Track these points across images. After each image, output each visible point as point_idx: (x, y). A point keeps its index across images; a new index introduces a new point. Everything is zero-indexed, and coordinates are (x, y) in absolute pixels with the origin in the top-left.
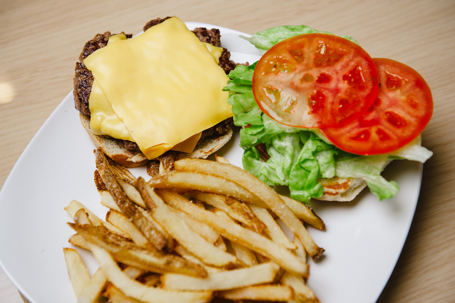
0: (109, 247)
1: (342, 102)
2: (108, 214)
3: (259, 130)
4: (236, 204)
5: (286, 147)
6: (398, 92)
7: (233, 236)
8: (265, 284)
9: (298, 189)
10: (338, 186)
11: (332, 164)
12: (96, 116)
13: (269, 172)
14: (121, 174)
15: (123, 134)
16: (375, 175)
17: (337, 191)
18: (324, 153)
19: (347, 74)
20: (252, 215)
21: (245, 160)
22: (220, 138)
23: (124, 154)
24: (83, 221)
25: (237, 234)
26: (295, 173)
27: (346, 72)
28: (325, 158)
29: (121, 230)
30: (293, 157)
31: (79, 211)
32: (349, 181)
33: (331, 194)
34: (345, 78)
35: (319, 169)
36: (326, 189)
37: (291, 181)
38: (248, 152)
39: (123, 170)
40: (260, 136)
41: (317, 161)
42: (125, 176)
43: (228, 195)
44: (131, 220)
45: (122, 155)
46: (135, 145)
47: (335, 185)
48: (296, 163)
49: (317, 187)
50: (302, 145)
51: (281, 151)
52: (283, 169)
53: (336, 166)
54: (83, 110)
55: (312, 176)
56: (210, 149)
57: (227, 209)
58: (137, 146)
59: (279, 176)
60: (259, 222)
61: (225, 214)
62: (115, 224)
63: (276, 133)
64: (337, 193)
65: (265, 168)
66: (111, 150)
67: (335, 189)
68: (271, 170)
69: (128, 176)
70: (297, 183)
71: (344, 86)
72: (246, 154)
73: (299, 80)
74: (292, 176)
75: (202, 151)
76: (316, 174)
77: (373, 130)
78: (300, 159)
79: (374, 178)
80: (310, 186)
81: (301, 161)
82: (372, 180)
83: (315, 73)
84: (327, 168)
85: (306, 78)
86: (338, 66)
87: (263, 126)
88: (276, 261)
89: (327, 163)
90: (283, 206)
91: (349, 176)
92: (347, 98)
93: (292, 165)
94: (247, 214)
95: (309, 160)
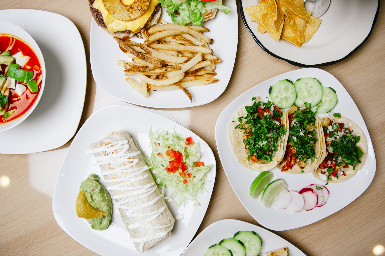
0: (143, 73)
2: (133, 60)
3: (173, 6)
4: (177, 37)
5: (185, 8)
7: (182, 50)
8: (200, 62)
9: (195, 22)
10: (209, 14)
11: (203, 7)
12: (109, 26)
13: (183, 20)
14: (129, 43)
15: (124, 29)
16: (220, 5)
17: (209, 16)
18: (199, 4)
20: (184, 39)
21: (173, 20)
22: (158, 13)
23: (126, 35)
24: (129, 68)
25: (183, 49)
26: (192, 16)
28: (200, 6)
29: (141, 64)
30: (189, 10)
31: (124, 64)
32: (211, 11)
33: (207, 18)
35: (200, 11)
36: (205, 17)
37: (192, 20)
38: (172, 16)
39: (129, 41)
40: (174, 8)
41: (198, 8)
42: (131, 43)
43: (173, 35)
44: (145, 61)
45: (126, 36)
46: (129, 31)
47: (207, 14)
48: (191, 12)
49: (202, 18)
50: (190, 4)
51: (183, 10)
52: (187, 17)
53: (205, 7)
54: (103, 26)
55: (198, 15)
56: (156, 19)
57: (174, 40)
58: (130, 31)
59: (187, 20)
60: (188, 41)
61: (174, 42)
62: (138, 63)
63: (179, 4)
64: (209, 17)
65: (181, 19)
66: (121, 36)
67: (208, 16)
68: (183, 19)
69: (132, 42)
70: (194, 20)
72: (172, 17)
74: (191, 18)
75: (154, 22)
76: (199, 14)
78: (192, 11)
79: (221, 6)
80: (199, 19)
82: (220, 8)
84: (202, 9)
87: (174, 4)
88: (200, 52)
89: (202, 8)
90: (193, 31)
91: (211, 9)
93: (189, 14)
94: (182, 39)
95: (195, 10)
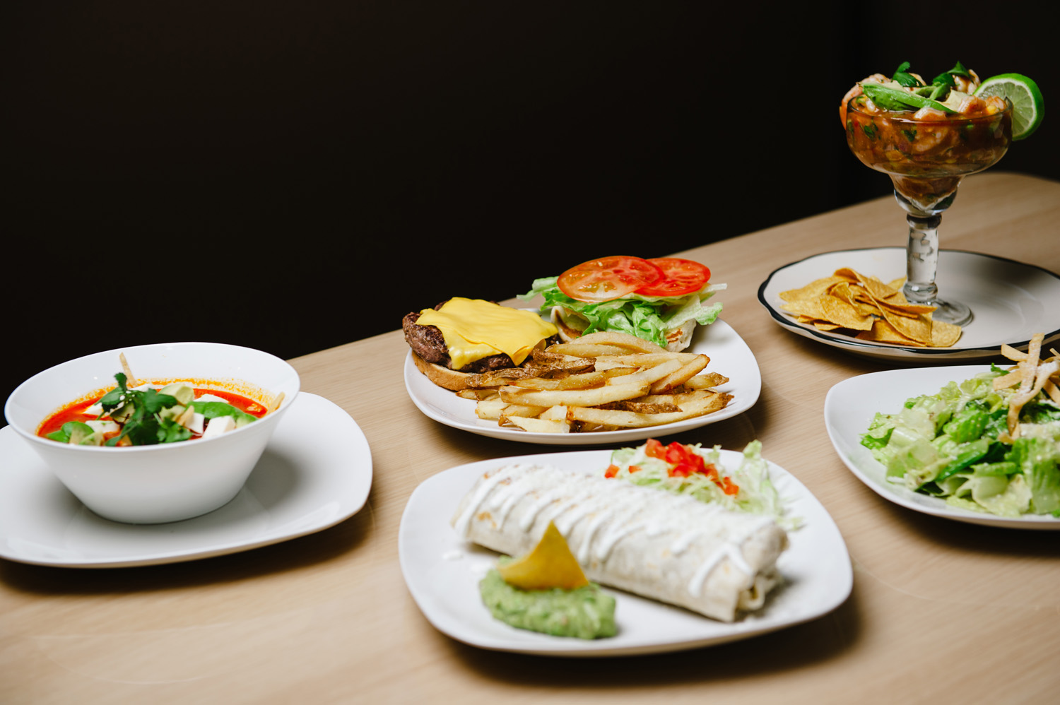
1: (642, 277)
6: (673, 268)
16: (697, 310)
19: (631, 267)
32: (681, 329)
33: (673, 341)
35: (655, 326)
36: (668, 340)
63: (608, 310)
64: (677, 339)
67: (673, 337)
71: (635, 271)
73: (601, 275)
82: (698, 314)
84: (659, 325)
86: (621, 265)
95: (644, 321)
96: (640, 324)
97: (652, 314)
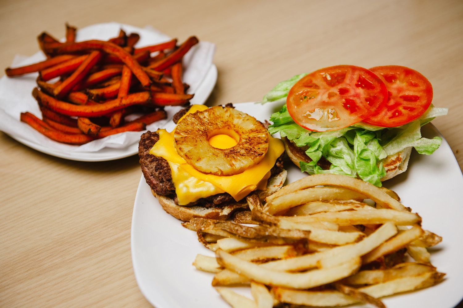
1: (367, 100)
5: (341, 150)
6: (398, 82)
9: (367, 175)
10: (394, 162)
11: (381, 148)
16: (418, 140)
17: (395, 165)
18: (372, 143)
19: (357, 83)
22: (280, 174)
23: (214, 211)
26: (358, 164)
27: (355, 82)
28: (374, 146)
32: (399, 155)
33: (392, 170)
34: (357, 86)
35: (375, 155)
36: (387, 168)
37: (359, 171)
40: (321, 149)
41: (370, 149)
43: (321, 199)
45: (213, 213)
47: (392, 162)
48: (356, 156)
49: (380, 169)
50: (350, 145)
51: (338, 156)
52: (348, 165)
53: (384, 149)
55: (373, 162)
56: (280, 182)
63: (331, 141)
64: (396, 167)
67: (392, 165)
70: (364, 171)
71: (360, 91)
72: (316, 168)
73: (327, 98)
74: (358, 167)
75: (275, 186)
76: (375, 160)
77: (401, 108)
78: (357, 152)
80: (375, 170)
81: (359, 153)
82: (418, 143)
83: (335, 90)
84: (379, 152)
85: (330, 96)
86: (347, 81)
89: (378, 149)
91: (397, 151)
92: (368, 97)
93: (353, 160)
95: (363, 151)
96: (361, 154)
97: (372, 140)
